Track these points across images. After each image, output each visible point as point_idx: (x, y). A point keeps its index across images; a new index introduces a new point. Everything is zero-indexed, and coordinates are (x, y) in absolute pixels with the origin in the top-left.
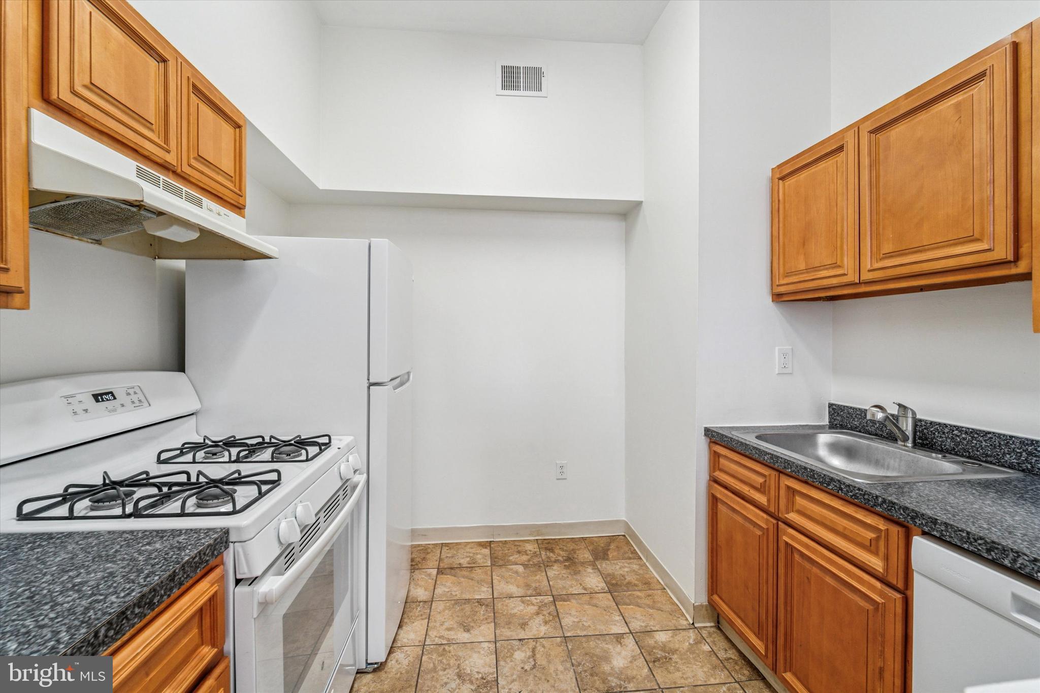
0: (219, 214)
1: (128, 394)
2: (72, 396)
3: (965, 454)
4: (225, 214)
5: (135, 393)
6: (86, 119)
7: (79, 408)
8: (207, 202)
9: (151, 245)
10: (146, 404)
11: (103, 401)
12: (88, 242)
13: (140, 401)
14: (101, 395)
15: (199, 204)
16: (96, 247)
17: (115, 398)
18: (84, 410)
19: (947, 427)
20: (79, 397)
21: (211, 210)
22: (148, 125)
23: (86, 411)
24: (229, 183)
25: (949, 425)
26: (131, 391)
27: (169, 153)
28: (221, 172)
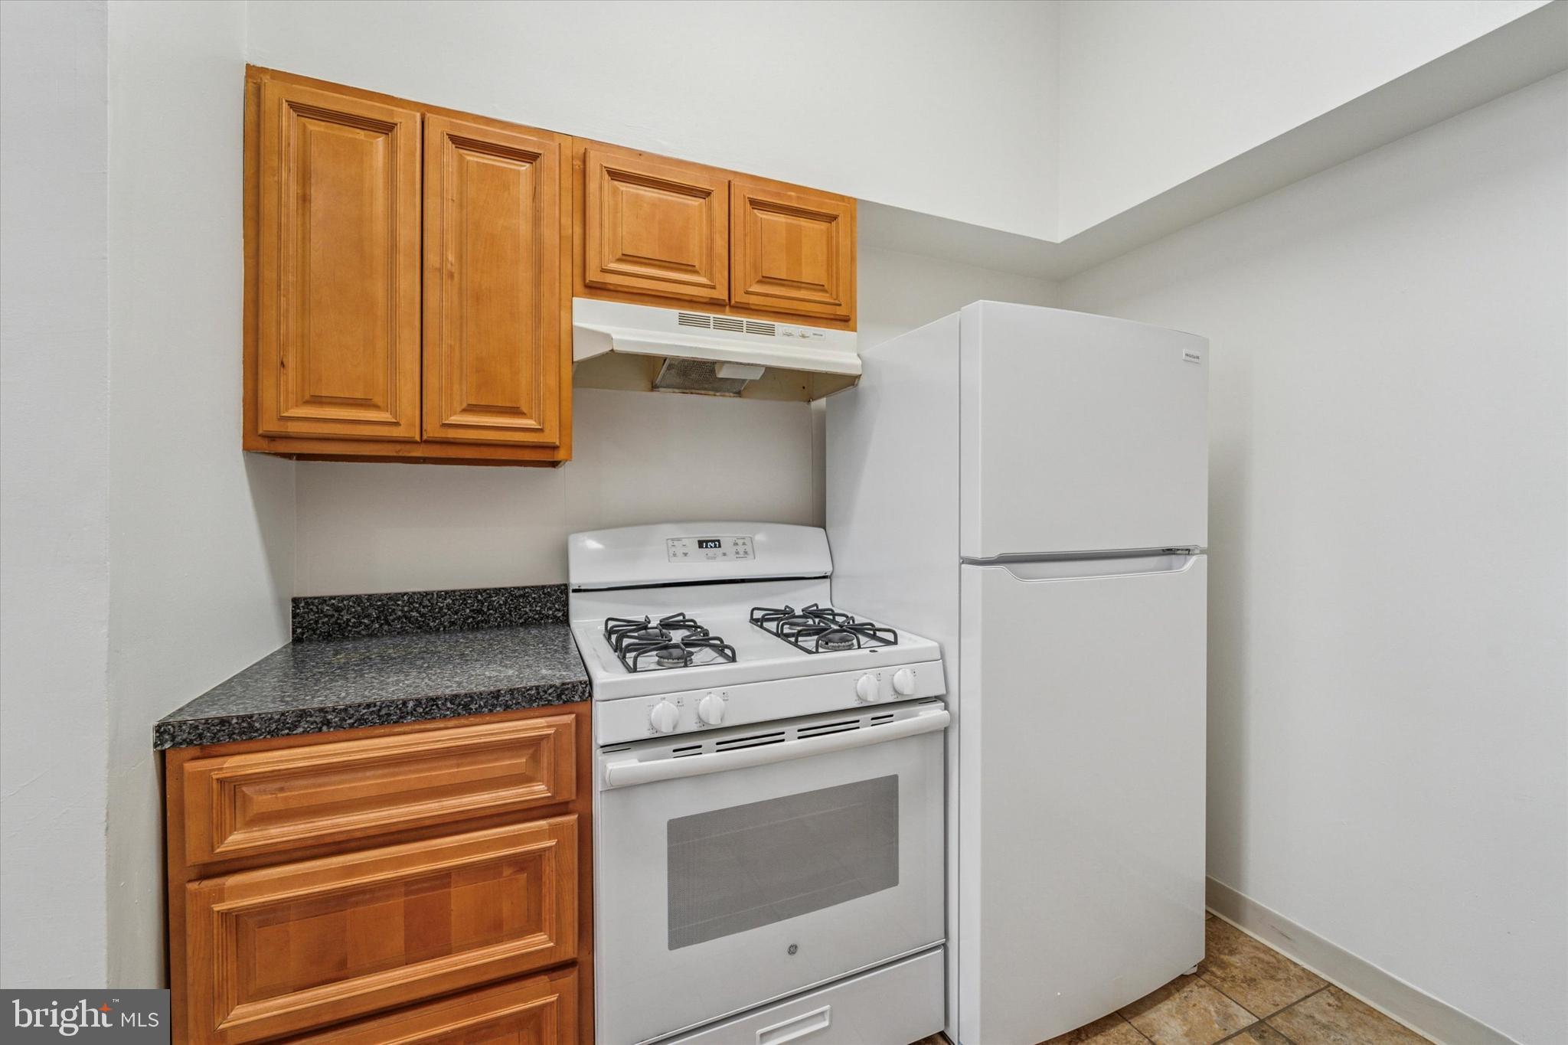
0: (803, 336)
1: (736, 544)
2: (679, 540)
4: (815, 334)
5: (744, 544)
6: (619, 289)
7: (680, 551)
8: (781, 327)
9: (804, 388)
10: (751, 556)
11: (707, 547)
12: (730, 397)
13: (746, 553)
14: (707, 542)
15: (770, 331)
16: (737, 400)
17: (720, 546)
18: (684, 553)
20: (685, 542)
21: (789, 335)
22: (690, 268)
23: (686, 554)
24: (821, 294)
26: (740, 542)
27: (715, 288)
28: (803, 285)
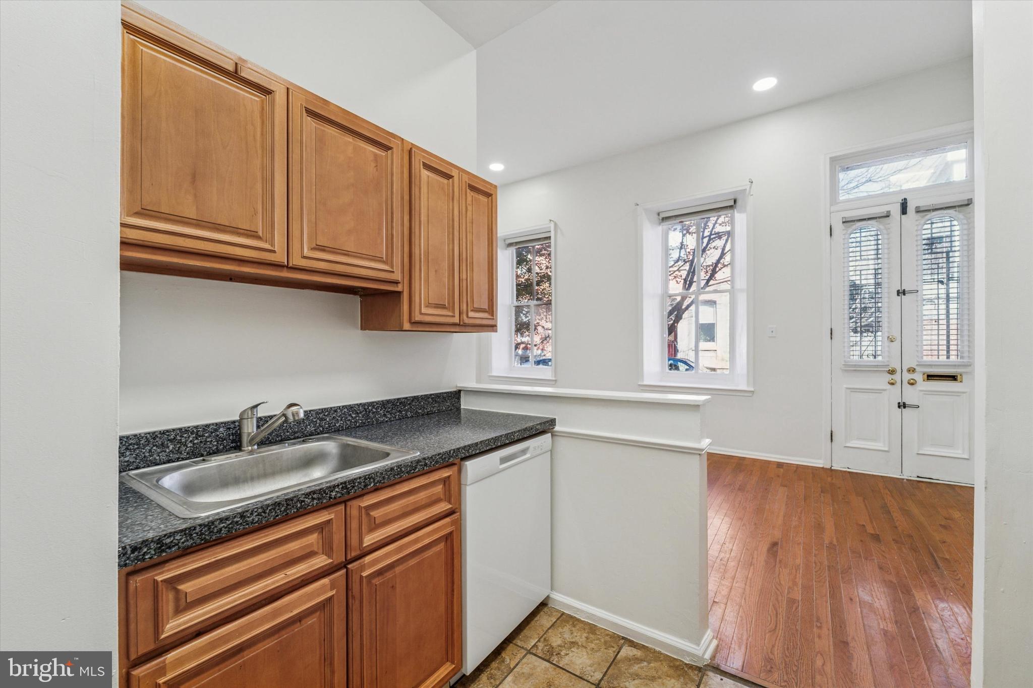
3: (278, 439)
19: (262, 419)
25: (264, 417)
